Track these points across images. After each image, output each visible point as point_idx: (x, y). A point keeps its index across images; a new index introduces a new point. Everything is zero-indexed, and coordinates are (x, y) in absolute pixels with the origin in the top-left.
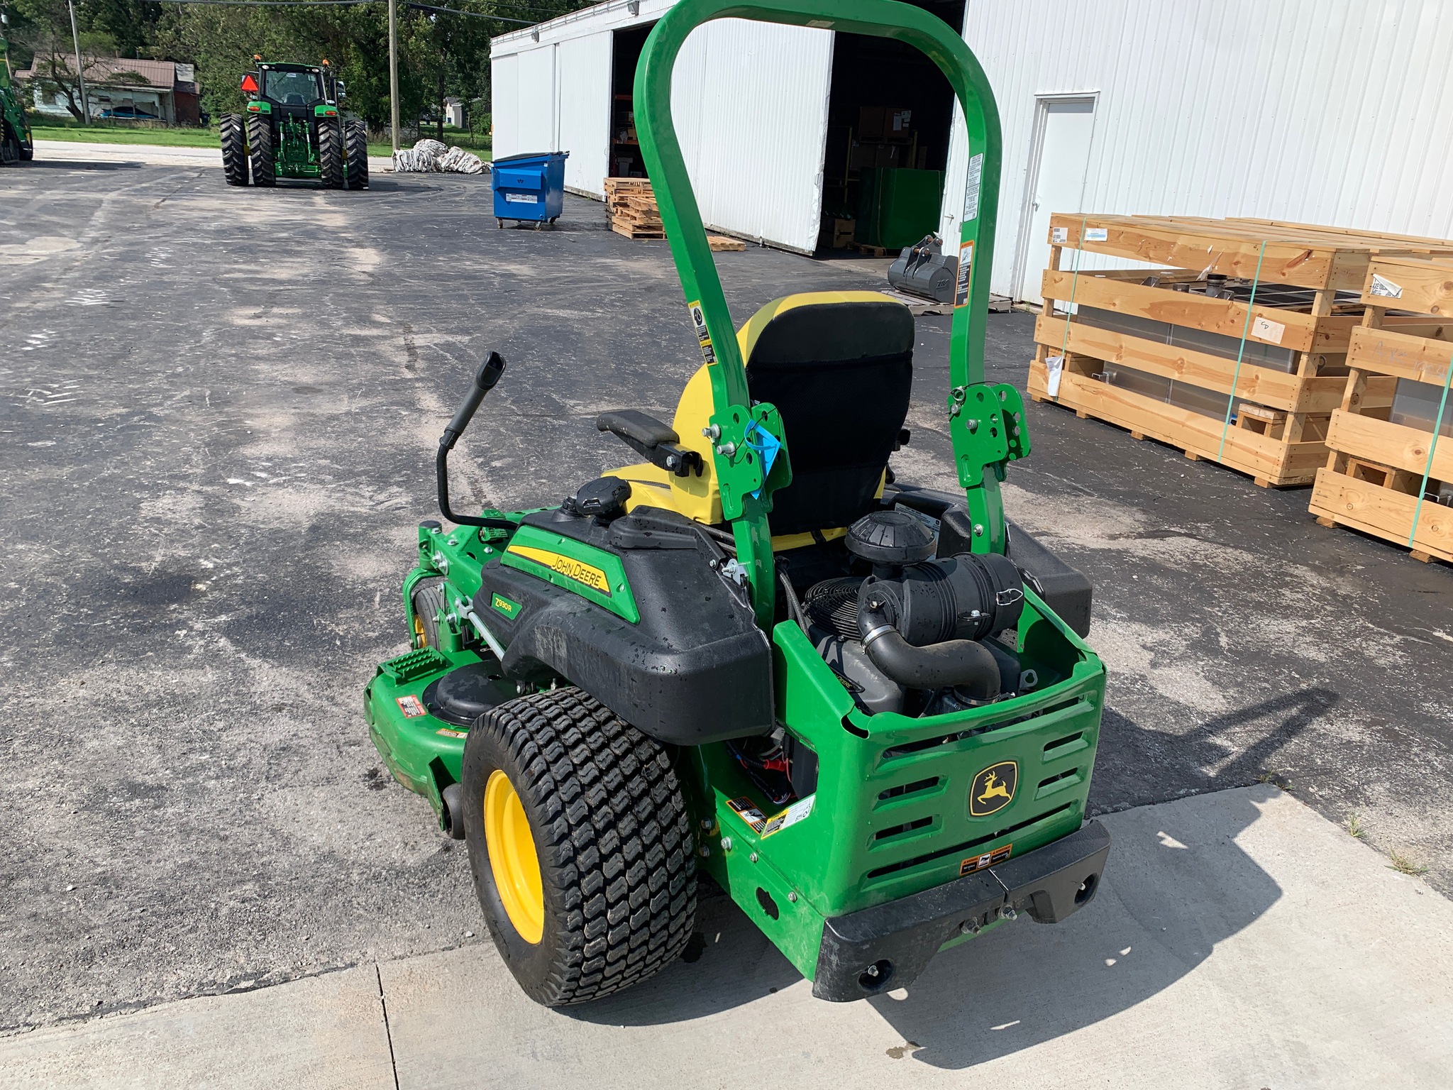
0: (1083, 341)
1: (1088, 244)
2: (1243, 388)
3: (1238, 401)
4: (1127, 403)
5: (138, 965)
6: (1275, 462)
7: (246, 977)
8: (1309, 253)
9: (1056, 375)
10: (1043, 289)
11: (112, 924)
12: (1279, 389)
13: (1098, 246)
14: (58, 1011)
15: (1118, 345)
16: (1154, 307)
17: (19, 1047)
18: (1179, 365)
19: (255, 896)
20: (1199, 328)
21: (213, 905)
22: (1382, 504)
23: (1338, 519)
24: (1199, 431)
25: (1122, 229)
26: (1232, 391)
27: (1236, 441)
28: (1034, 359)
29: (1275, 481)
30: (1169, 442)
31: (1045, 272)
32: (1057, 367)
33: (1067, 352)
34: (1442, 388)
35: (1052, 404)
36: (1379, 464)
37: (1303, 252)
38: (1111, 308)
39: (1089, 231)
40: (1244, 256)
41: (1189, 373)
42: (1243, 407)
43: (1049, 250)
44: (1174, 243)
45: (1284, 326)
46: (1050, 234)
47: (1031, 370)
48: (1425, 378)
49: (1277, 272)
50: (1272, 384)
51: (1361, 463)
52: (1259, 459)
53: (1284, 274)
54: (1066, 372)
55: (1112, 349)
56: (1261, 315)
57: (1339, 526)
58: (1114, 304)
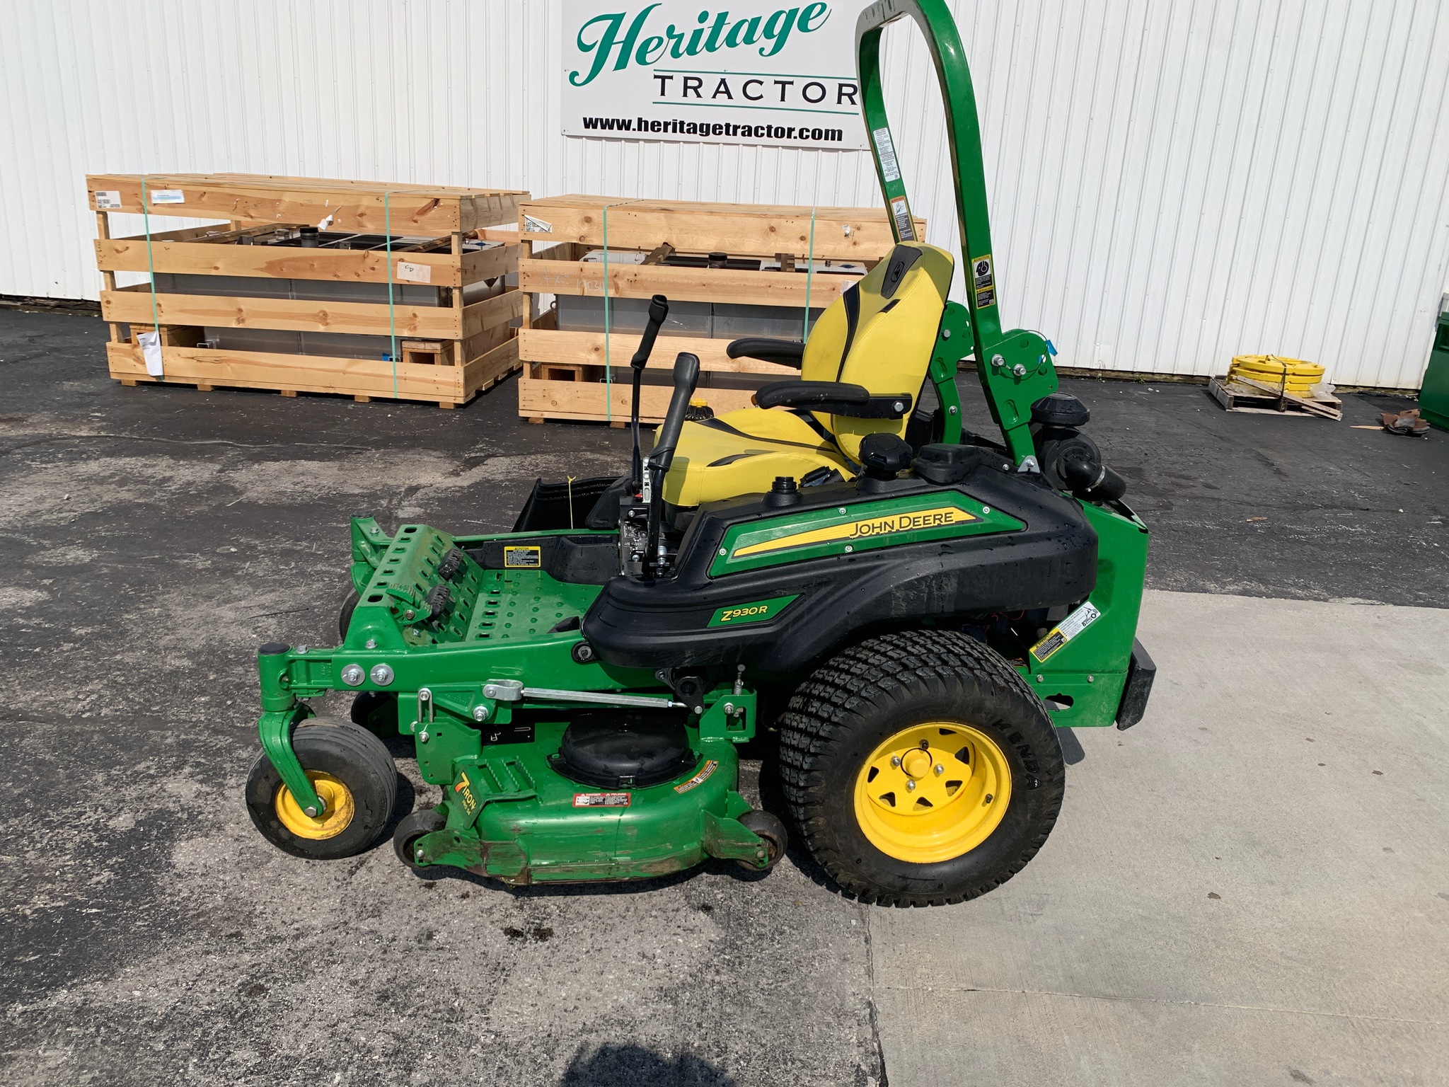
0: (182, 311)
1: (156, 207)
2: (403, 328)
3: (401, 340)
4: (266, 365)
6: (456, 385)
8: (437, 201)
9: (154, 352)
10: (100, 263)
12: (440, 322)
13: (173, 208)
15: (234, 309)
16: (271, 266)
18: (324, 317)
20: (336, 279)
22: (580, 394)
23: (547, 415)
24: (365, 374)
25: (204, 189)
26: (392, 332)
27: (409, 375)
28: (110, 340)
29: (461, 401)
30: (332, 391)
31: (97, 243)
32: (153, 344)
33: (160, 326)
34: (603, 298)
35: (158, 385)
36: (567, 365)
37: (429, 201)
38: (214, 273)
39: (155, 193)
40: (368, 207)
41: (336, 323)
42: (405, 344)
43: (94, 218)
44: (280, 201)
45: (429, 267)
46: (92, 199)
47: (109, 354)
48: (588, 292)
49: (408, 220)
50: (433, 319)
51: (552, 367)
52: (439, 386)
53: (416, 222)
54: (167, 348)
55: (227, 314)
56: (402, 260)
57: (547, 421)
58: (217, 268)
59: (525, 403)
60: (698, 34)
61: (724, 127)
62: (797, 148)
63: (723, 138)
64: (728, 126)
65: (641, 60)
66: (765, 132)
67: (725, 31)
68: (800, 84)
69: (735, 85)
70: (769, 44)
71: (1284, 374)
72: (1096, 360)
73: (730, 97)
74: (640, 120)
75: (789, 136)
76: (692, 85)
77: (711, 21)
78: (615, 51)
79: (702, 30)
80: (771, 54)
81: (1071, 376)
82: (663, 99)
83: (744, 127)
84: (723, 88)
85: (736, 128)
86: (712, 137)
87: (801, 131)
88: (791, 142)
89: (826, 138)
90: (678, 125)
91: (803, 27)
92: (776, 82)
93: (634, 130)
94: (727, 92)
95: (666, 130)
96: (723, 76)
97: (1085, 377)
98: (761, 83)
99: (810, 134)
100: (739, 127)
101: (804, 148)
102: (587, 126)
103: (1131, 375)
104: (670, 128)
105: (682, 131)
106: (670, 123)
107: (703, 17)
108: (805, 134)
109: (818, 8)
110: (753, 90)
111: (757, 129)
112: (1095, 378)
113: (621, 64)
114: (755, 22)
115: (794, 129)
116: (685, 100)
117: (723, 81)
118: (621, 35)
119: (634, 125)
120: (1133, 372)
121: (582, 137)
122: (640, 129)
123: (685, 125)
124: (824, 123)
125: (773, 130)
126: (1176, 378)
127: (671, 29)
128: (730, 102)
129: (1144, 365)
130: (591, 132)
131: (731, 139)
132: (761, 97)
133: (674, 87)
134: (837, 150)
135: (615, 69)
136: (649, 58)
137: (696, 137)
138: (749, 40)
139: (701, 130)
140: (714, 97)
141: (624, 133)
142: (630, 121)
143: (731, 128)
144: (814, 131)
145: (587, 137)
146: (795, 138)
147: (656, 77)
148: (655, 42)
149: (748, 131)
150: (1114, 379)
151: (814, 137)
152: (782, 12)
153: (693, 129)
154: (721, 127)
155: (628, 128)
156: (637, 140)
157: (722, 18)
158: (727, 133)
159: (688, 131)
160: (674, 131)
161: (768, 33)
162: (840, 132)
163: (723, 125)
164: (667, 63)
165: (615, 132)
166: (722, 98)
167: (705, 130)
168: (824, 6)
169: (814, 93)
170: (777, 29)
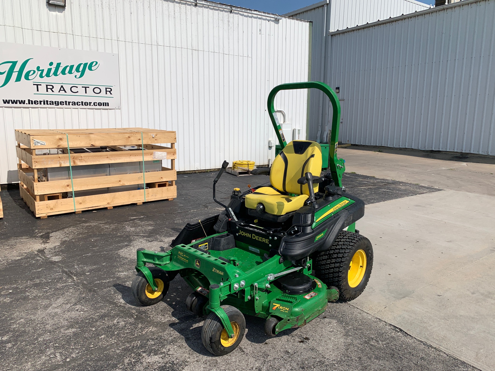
5: (414, 348)
7: (396, 331)
11: (411, 360)
14: (439, 353)
17: (453, 351)
19: (374, 340)
21: (385, 346)
22: (61, 204)
23: (49, 214)
29: (2, 216)
36: (56, 193)
48: (63, 165)
51: (48, 195)
57: (49, 216)
59: (38, 211)
60: (49, 70)
61: (65, 102)
62: (93, 109)
63: (65, 106)
64: (66, 102)
65: (27, 78)
66: (81, 104)
67: (60, 69)
68: (92, 88)
69: (67, 88)
70: (79, 74)
71: (248, 164)
72: (195, 168)
73: (65, 92)
74: (29, 100)
75: (90, 105)
76: (49, 88)
77: (55, 65)
78: (15, 75)
79: (51, 68)
80: (79, 78)
81: (189, 173)
82: (38, 93)
83: (72, 102)
84: (62, 89)
85: (69, 103)
86: (60, 106)
87: (94, 103)
88: (91, 107)
89: (103, 105)
90: (46, 102)
91: (90, 69)
92: (83, 87)
93: (27, 104)
94: (64, 90)
95: (41, 104)
96: (62, 85)
97: (193, 173)
98: (77, 87)
99: (97, 104)
100: (70, 102)
101: (95, 109)
102: (5, 103)
103: (205, 171)
104: (42, 103)
105: (47, 104)
106: (42, 101)
107: (51, 64)
108: (96, 104)
109: (95, 63)
110: (74, 89)
111: (77, 103)
112: (196, 173)
113: (18, 79)
114: (72, 67)
115: (91, 103)
116: (47, 93)
117: (62, 86)
118: (17, 68)
119: (27, 102)
120: (205, 170)
121: (2, 107)
122: (29, 103)
123: (49, 102)
124: (102, 101)
125: (84, 103)
126: (216, 170)
127: (38, 68)
128: (66, 94)
129: (208, 167)
130: (7, 105)
131: (68, 106)
132: (78, 92)
133: (42, 88)
134: (108, 109)
135: (15, 82)
136: (30, 78)
137: (54, 106)
138: (70, 72)
139: (55, 103)
140: (59, 92)
141: (22, 105)
142: (25, 101)
143: (67, 103)
144: (99, 103)
145: (5, 107)
146: (92, 105)
147: (34, 85)
148: (32, 72)
149: (74, 104)
150: (201, 172)
151: (99, 105)
152: (81, 64)
153: (52, 103)
154: (63, 102)
155: (24, 103)
156: (28, 108)
157: (59, 65)
158: (66, 104)
159: (50, 104)
160: (44, 104)
161: (77, 70)
162: (108, 103)
163: (64, 101)
164: (38, 80)
165: (18, 105)
166: (62, 92)
167: (57, 103)
168: (97, 63)
169: (97, 91)
170: (81, 69)
